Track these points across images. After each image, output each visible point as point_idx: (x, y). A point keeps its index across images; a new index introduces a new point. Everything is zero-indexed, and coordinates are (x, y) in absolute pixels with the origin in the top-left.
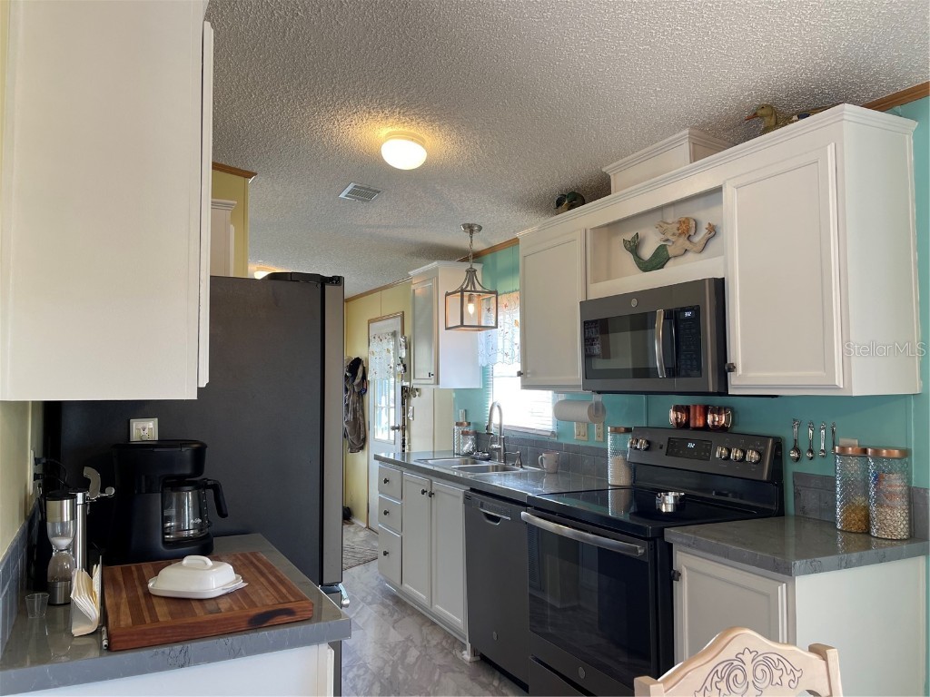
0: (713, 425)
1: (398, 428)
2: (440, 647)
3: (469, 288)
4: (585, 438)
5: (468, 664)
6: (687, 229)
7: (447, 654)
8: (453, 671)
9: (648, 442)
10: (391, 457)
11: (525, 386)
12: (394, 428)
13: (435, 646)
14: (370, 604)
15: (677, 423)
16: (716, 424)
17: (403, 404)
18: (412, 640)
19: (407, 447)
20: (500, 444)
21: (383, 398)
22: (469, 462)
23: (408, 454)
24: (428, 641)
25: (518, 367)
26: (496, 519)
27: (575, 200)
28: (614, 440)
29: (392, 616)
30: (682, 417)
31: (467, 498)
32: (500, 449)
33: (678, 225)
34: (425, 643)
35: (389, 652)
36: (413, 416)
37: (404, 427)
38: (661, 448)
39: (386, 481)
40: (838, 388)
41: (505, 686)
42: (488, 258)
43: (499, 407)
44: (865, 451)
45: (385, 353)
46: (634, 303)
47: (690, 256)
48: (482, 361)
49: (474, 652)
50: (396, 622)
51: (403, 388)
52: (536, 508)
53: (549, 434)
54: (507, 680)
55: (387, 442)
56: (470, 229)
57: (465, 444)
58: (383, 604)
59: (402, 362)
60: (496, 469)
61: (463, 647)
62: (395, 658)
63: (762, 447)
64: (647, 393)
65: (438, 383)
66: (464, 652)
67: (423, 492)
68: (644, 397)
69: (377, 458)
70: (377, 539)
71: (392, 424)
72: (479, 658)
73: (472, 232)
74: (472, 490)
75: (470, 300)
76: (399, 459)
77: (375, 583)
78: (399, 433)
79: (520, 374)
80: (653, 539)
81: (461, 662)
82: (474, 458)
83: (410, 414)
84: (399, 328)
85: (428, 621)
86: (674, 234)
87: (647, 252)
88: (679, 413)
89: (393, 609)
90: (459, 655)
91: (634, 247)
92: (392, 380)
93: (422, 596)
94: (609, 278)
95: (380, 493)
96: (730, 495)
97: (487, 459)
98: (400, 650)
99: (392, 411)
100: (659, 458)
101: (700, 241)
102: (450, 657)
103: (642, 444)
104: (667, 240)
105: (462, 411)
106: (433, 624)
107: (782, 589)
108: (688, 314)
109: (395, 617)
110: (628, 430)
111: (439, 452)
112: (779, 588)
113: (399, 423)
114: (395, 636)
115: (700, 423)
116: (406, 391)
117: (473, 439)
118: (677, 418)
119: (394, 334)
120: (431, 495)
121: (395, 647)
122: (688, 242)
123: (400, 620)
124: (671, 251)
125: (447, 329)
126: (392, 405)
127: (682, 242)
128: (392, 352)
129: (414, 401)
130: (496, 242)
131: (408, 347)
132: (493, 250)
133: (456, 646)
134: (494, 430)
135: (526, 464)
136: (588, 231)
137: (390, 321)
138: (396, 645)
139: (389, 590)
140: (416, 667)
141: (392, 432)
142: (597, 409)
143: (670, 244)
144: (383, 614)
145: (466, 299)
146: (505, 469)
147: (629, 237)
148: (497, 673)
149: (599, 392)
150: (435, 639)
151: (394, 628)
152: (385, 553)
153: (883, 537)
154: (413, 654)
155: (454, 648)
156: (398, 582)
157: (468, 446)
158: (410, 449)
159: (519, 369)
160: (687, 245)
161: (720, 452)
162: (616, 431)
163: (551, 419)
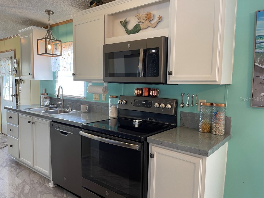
0: (152, 95)
1: (14, 95)
2: (39, 183)
3: (48, 38)
4: (98, 100)
5: (52, 189)
6: (149, 17)
7: (42, 186)
8: (46, 194)
9: (126, 101)
10: (12, 107)
11: (75, 80)
12: (12, 96)
13: (36, 183)
14: (5, 167)
15: (138, 94)
16: (153, 94)
17: (16, 86)
18: (26, 182)
19: (18, 103)
20: (62, 102)
21: (7, 84)
22: (48, 109)
23: (19, 106)
24: (33, 181)
25: (72, 72)
26: (66, 134)
27: (99, 3)
28: (111, 100)
29: (16, 171)
30: (140, 92)
31: (51, 125)
32: (62, 104)
33: (146, 16)
34: (32, 182)
35: (16, 189)
36: (21, 91)
37: (17, 95)
38: (131, 103)
39: (10, 118)
40: (215, 81)
41: (69, 196)
42: (55, 28)
43: (61, 88)
44: (212, 104)
45: (7, 65)
46: (129, 46)
47: (150, 29)
48: (53, 70)
49: (54, 183)
50: (18, 174)
51: (16, 80)
52: (85, 129)
53: (83, 98)
54: (69, 193)
55: (9, 101)
56: (49, 12)
57: (46, 102)
58: (11, 166)
59: (15, 69)
60: (61, 112)
61: (49, 181)
62: (19, 191)
63: (172, 103)
64: (124, 83)
65: (34, 78)
66: (50, 184)
67: (29, 122)
68: (123, 84)
69: (5, 108)
70: (7, 138)
71: (11, 94)
72: (56, 185)
73: (49, 14)
74: (53, 121)
75: (49, 44)
76: (15, 108)
77: (7, 157)
78: (15, 97)
79: (73, 74)
80: (143, 142)
81: (48, 188)
82: (50, 107)
83: (20, 90)
84: (13, 56)
85: (32, 171)
86: (144, 19)
87: (131, 27)
88: (138, 91)
89: (16, 168)
90: (47, 185)
91: (125, 24)
92: (11, 76)
93: (29, 163)
94: (113, 36)
95: (8, 122)
96: (154, 119)
97: (56, 108)
98: (21, 187)
99: (11, 89)
100: (131, 107)
101: (155, 23)
102: (44, 186)
103: (124, 102)
104: (140, 22)
105: (44, 89)
106: (35, 172)
107: (201, 161)
108: (153, 51)
109: (17, 171)
110: (117, 97)
111: (34, 105)
112: (200, 160)
113: (15, 93)
114: (18, 181)
115: (147, 94)
116: (18, 81)
117: (49, 100)
118: (138, 93)
119: (11, 58)
120: (33, 123)
121: (18, 186)
122: (149, 23)
123: (19, 172)
124: (142, 26)
125: (38, 55)
126: (11, 86)
127: (147, 22)
128: (10, 65)
129: (21, 85)
130: (59, 21)
131: (18, 63)
132: (57, 25)
133: (45, 181)
134: (60, 97)
135: (73, 110)
136: (106, 16)
137: (9, 53)
138: (19, 185)
139: (13, 160)
140: (29, 194)
141: (11, 97)
142: (106, 89)
143: (141, 23)
144: (12, 171)
145: (47, 43)
146: (65, 112)
147: (123, 20)
148: (65, 191)
149: (110, 82)
150: (36, 179)
151: (17, 177)
152: (11, 146)
153: (218, 134)
154: (27, 188)
155: (45, 182)
156: (18, 157)
157: (47, 102)
158: (20, 104)
159: (73, 73)
160: (149, 24)
161: (156, 105)
162: (112, 97)
163: (83, 93)
